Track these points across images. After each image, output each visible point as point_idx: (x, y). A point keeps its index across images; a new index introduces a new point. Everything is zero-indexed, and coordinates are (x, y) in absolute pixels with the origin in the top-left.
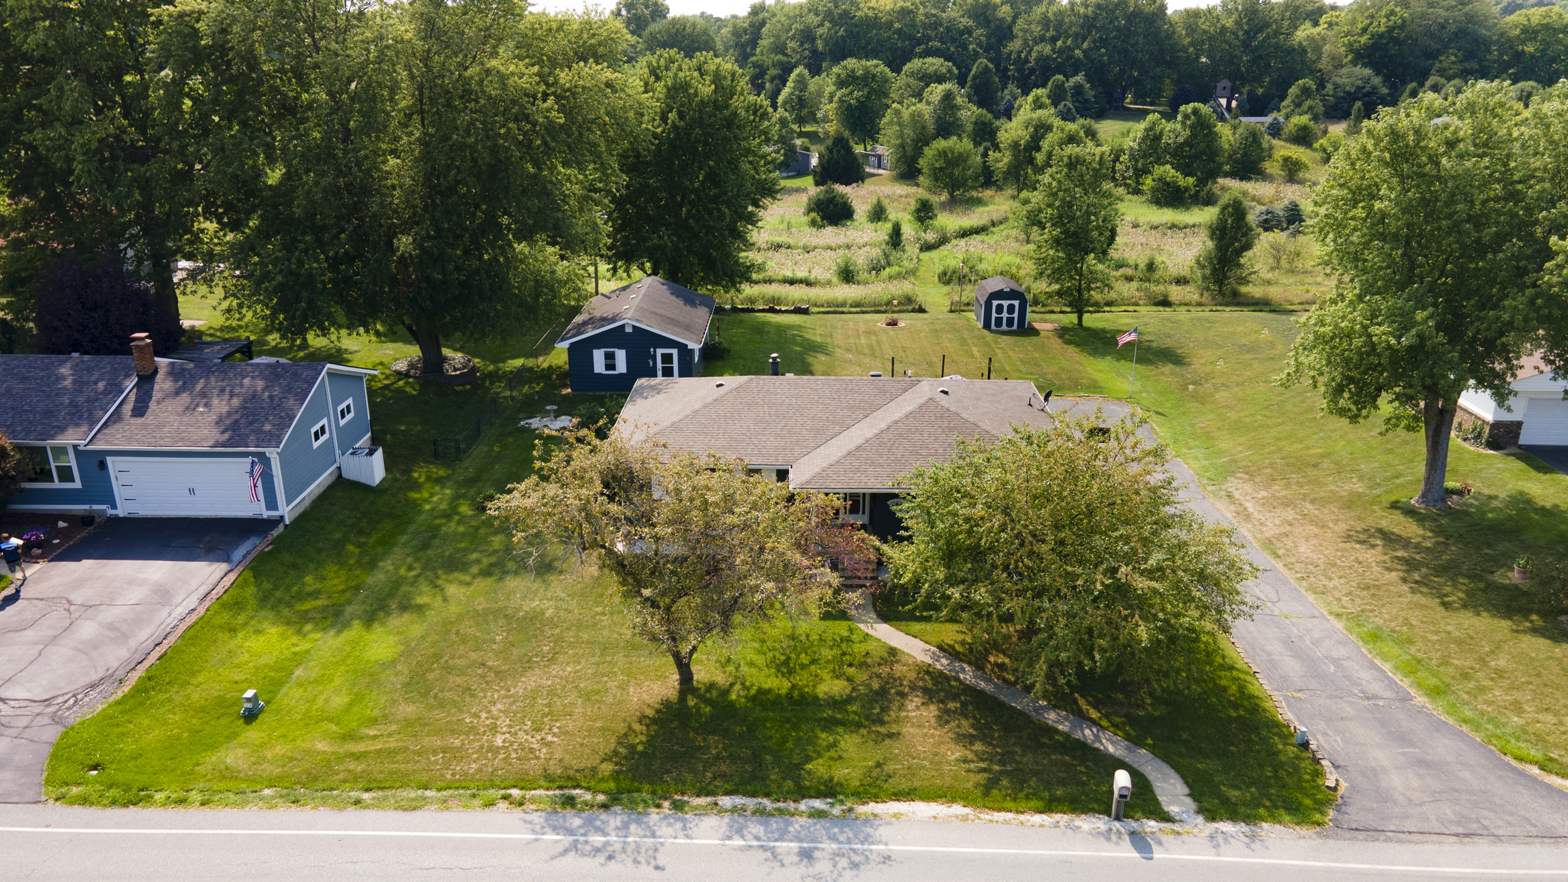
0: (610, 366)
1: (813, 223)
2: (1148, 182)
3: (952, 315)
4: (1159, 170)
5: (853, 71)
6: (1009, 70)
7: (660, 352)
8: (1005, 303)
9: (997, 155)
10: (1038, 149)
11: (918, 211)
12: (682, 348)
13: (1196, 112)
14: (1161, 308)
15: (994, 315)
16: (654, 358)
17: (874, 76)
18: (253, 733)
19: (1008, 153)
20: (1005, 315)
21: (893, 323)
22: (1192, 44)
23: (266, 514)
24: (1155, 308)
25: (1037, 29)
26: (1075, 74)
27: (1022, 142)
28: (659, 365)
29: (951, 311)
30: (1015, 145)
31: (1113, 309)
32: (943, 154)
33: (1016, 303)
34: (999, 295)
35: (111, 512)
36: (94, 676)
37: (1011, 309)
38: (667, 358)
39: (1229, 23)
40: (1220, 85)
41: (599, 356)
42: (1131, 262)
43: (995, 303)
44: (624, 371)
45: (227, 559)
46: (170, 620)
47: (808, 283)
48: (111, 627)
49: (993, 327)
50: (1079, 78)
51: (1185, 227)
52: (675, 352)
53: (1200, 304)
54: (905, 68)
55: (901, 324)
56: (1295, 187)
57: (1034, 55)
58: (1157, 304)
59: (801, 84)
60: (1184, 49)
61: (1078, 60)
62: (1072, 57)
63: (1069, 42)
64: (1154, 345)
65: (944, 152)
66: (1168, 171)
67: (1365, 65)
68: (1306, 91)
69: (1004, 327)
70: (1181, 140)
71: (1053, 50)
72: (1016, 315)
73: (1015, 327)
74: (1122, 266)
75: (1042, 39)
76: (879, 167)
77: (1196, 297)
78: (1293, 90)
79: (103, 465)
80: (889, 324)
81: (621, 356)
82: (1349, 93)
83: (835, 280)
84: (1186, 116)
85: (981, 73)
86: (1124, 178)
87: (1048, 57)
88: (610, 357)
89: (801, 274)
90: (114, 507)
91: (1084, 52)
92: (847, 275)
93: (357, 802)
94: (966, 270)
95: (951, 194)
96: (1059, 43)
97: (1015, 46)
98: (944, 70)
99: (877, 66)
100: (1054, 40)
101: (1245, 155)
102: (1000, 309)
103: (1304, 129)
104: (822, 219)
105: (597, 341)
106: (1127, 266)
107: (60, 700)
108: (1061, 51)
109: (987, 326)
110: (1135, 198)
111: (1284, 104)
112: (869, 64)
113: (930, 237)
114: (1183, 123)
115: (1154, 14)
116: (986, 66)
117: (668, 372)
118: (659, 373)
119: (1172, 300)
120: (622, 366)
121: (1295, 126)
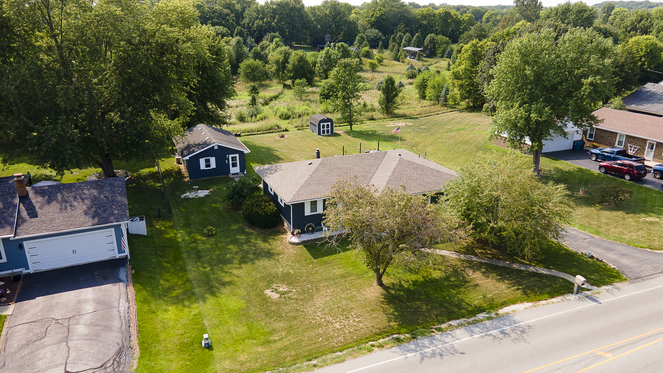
0: (208, 166)
3: (300, 131)
7: (230, 156)
8: (325, 124)
9: (269, 65)
10: (288, 63)
11: (252, 90)
12: (241, 153)
13: (342, 46)
14: (372, 121)
15: (322, 129)
16: (228, 159)
18: (217, 352)
19: (274, 65)
20: (326, 129)
21: (283, 137)
22: (315, 20)
23: (118, 256)
24: (370, 121)
25: (255, 15)
27: (281, 60)
28: (231, 162)
30: (277, 62)
32: (249, 66)
33: (329, 123)
34: (323, 121)
35: (25, 271)
36: (116, 349)
37: (328, 126)
38: (234, 159)
39: (328, 12)
40: (326, 36)
41: (202, 162)
43: (322, 124)
44: (215, 167)
45: (120, 281)
46: (122, 315)
48: (92, 324)
49: (322, 134)
52: (237, 155)
53: (385, 119)
55: (286, 136)
57: (255, 25)
58: (370, 120)
60: (312, 22)
61: (274, 27)
62: (271, 26)
63: (269, 19)
64: (385, 134)
67: (376, 28)
68: (362, 38)
69: (326, 134)
71: (263, 23)
72: (330, 128)
73: (330, 133)
75: (257, 18)
78: (357, 38)
79: (21, 247)
80: (281, 137)
81: (213, 160)
82: (372, 39)
84: (339, 48)
87: (262, 26)
88: (207, 161)
90: (27, 268)
91: (275, 23)
93: (315, 366)
95: (255, 83)
96: (265, 20)
97: (246, 21)
98: (225, 32)
100: (262, 19)
102: (324, 126)
103: (368, 52)
105: (201, 155)
107: (109, 364)
108: (266, 23)
109: (319, 134)
111: (356, 42)
114: (338, 50)
115: (300, 8)
116: (241, 29)
117: (234, 165)
118: (231, 166)
119: (374, 117)
120: (213, 165)
121: (365, 51)
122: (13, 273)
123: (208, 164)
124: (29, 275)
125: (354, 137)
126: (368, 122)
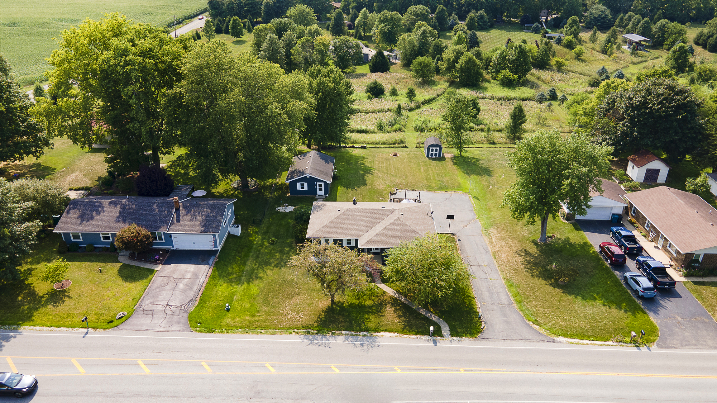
0: (302, 188)
1: (369, 98)
2: (500, 76)
3: (417, 149)
4: (503, 72)
5: (386, 16)
6: (453, 4)
7: (318, 183)
8: (434, 148)
9: (442, 63)
10: (457, 63)
11: (409, 93)
12: (325, 183)
14: (491, 146)
15: (430, 152)
16: (316, 185)
17: (395, 19)
18: (230, 314)
19: (446, 63)
20: (434, 152)
21: (395, 155)
23: (214, 249)
24: (489, 146)
26: (481, 9)
27: (451, 59)
28: (318, 187)
29: (417, 147)
30: (449, 60)
31: (474, 146)
32: (420, 64)
33: (438, 148)
34: (432, 146)
35: (172, 248)
36: (189, 300)
37: (436, 150)
38: (320, 185)
40: (543, 11)
41: (299, 185)
42: (485, 123)
43: (431, 148)
44: (307, 189)
45: (208, 264)
46: (200, 283)
47: (365, 132)
48: (186, 285)
49: (430, 156)
50: (482, 12)
51: (511, 100)
52: (323, 183)
53: (506, 143)
54: (408, 10)
55: (398, 155)
56: (560, 74)
58: (490, 144)
59: (365, 17)
64: (484, 166)
65: (421, 63)
66: (507, 73)
68: (574, 21)
69: (434, 156)
70: (514, 58)
72: (438, 152)
73: (438, 156)
74: (481, 124)
76: (396, 58)
77: (504, 140)
78: (570, 20)
79: (171, 236)
80: (394, 155)
81: (306, 185)
82: (595, 17)
83: (376, 130)
85: (440, 12)
86: (492, 72)
88: (302, 185)
89: (364, 128)
90: (173, 247)
92: (381, 128)
93: (261, 333)
94: (424, 126)
95: (423, 79)
98: (425, 12)
99: (396, 14)
101: (542, 59)
102: (432, 150)
103: (571, 41)
104: (372, 95)
105: (298, 180)
106: (483, 124)
107: (183, 306)
109: (428, 156)
110: (495, 81)
111: (566, 26)
112: (393, 13)
113: (413, 105)
116: (443, 8)
117: (321, 189)
118: (318, 190)
119: (496, 141)
120: (306, 188)
121: (567, 40)
122: (167, 248)
124: (173, 250)
125: (455, 164)
126: (486, 146)
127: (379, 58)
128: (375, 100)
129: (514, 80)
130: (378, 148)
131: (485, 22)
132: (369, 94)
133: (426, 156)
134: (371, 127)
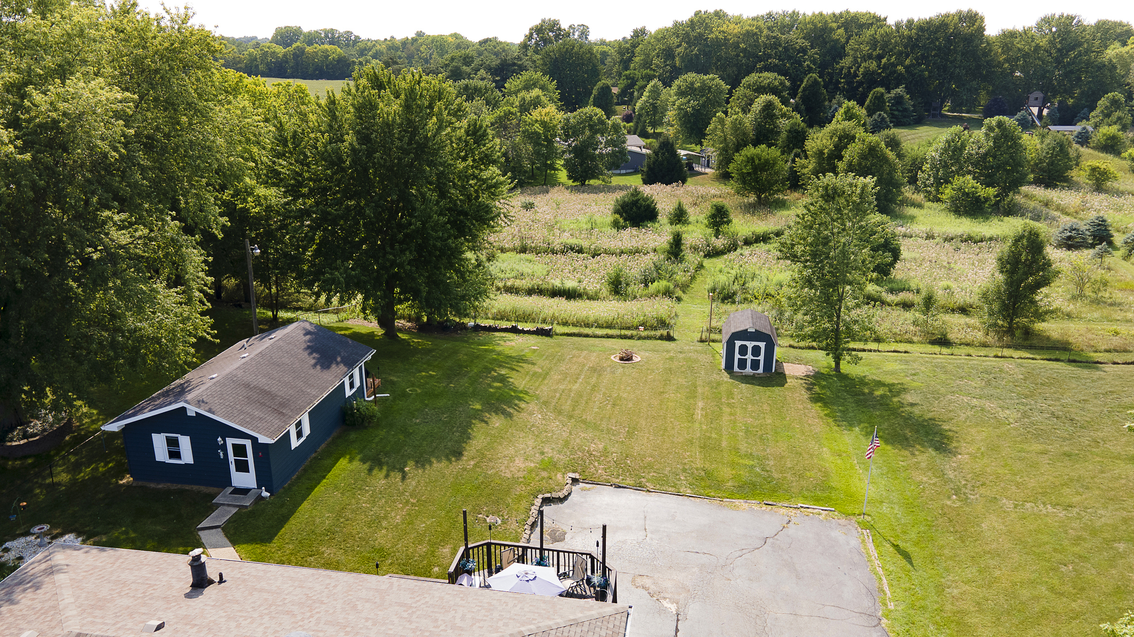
0: (174, 454)
1: (616, 225)
2: (948, 192)
3: (701, 344)
4: (958, 181)
5: (692, 83)
6: (840, 83)
7: (230, 442)
8: (750, 345)
9: (804, 161)
10: (840, 158)
11: (713, 216)
12: (254, 440)
13: (1000, 124)
14: (937, 349)
15: (737, 356)
16: (224, 447)
17: (710, 88)
19: (813, 160)
20: (749, 357)
21: (627, 359)
22: (1007, 60)
24: (931, 348)
25: (866, 49)
26: (897, 87)
27: (826, 151)
28: (231, 458)
29: (702, 341)
30: (820, 153)
31: (882, 347)
32: (751, 160)
33: (762, 345)
34: (743, 335)
37: (756, 351)
38: (240, 450)
39: (1043, 43)
40: (1032, 97)
41: (159, 442)
42: (913, 286)
43: (738, 343)
44: (190, 461)
47: (571, 295)
49: (736, 369)
50: (900, 90)
51: (982, 241)
52: (248, 443)
53: (984, 345)
54: (744, 81)
55: (637, 359)
56: (1103, 196)
57: (861, 70)
58: (933, 343)
59: (655, 93)
60: (1000, 65)
61: (901, 74)
62: (895, 72)
63: (893, 59)
64: (916, 411)
65: (753, 159)
66: (969, 182)
68: (1115, 103)
69: (748, 370)
70: (982, 151)
71: (879, 66)
72: (761, 358)
73: (761, 370)
74: (902, 290)
75: (870, 57)
76: (708, 166)
77: (980, 336)
78: (1103, 102)
80: (622, 359)
81: (185, 443)
83: (605, 292)
84: (990, 129)
85: (810, 86)
86: (926, 186)
87: (874, 72)
88: (173, 444)
89: (570, 284)
91: (905, 67)
92: (617, 287)
94: (736, 287)
95: (759, 197)
96: (884, 61)
97: (846, 62)
98: (777, 83)
99: (713, 79)
100: (879, 57)
101: (1051, 163)
102: (743, 350)
103: (1113, 138)
104: (625, 220)
105: (156, 424)
106: (909, 290)
108: (885, 68)
109: (729, 367)
110: (935, 205)
111: (1092, 114)
112: (705, 77)
113: (720, 243)
114: (987, 135)
115: (972, 35)
116: (815, 79)
117: (242, 467)
118: (233, 467)
119: (951, 336)
120: (187, 457)
121: (1104, 135)
123: (173, 449)
125: (816, 399)
126: (920, 350)
127: (663, 154)
128: (631, 231)
129: (987, 199)
130: (587, 336)
131: (906, 110)
132: (618, 216)
133: (723, 366)
134: (591, 285)
